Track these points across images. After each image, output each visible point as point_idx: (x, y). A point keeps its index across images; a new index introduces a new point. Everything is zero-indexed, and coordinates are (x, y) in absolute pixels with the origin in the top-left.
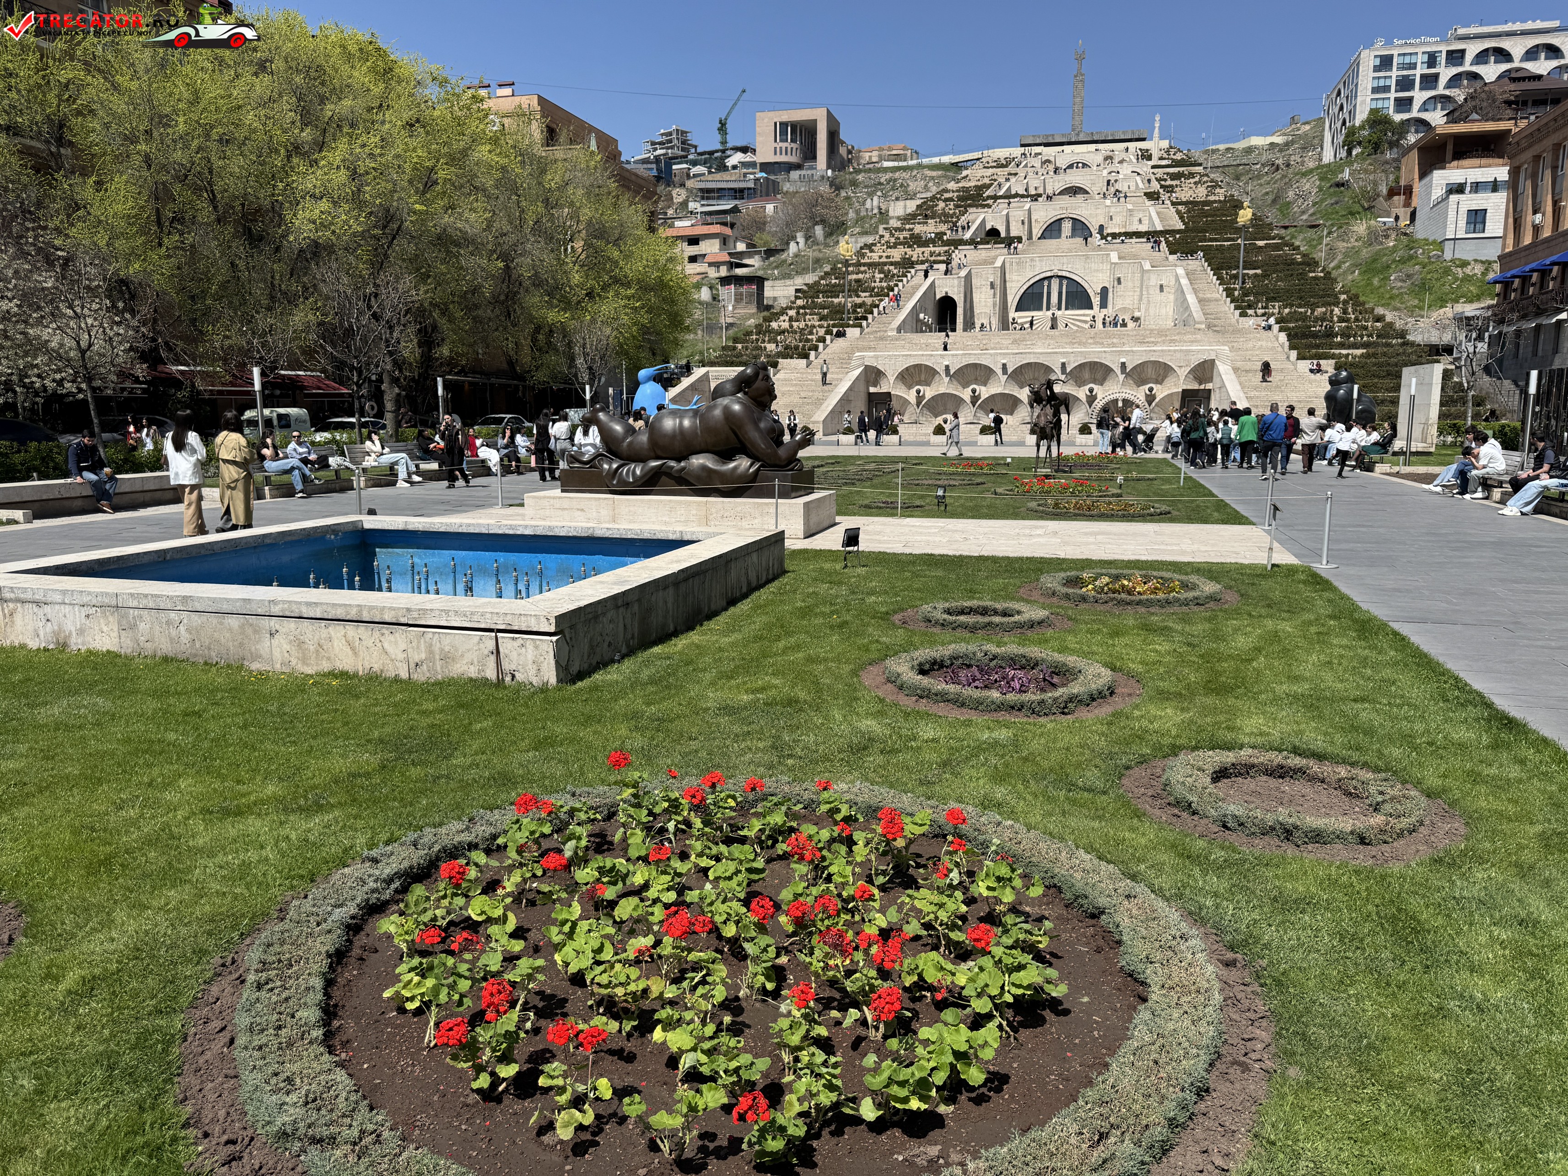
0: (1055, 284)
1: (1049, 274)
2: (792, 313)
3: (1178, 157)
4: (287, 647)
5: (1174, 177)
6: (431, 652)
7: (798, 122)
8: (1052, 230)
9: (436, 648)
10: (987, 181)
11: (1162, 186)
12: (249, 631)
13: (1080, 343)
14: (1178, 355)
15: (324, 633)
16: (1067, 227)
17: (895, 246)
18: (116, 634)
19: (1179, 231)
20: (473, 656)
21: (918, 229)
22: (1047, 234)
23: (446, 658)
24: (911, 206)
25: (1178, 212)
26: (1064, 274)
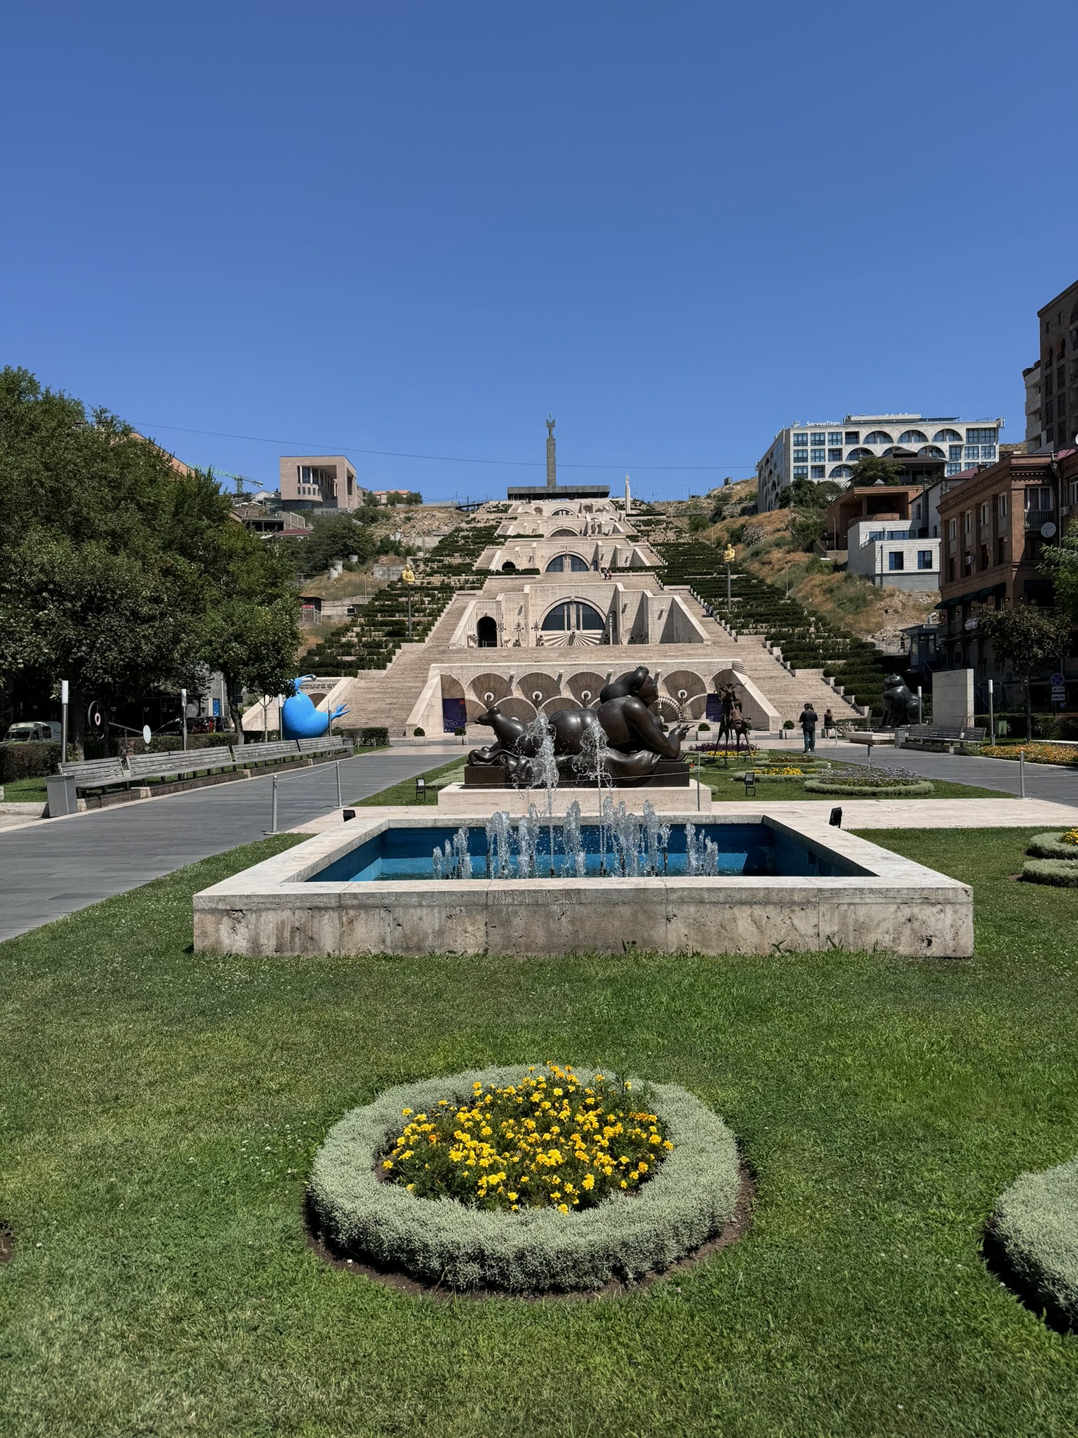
0: (573, 609)
1: (568, 600)
2: (357, 629)
3: (644, 507)
4: (684, 931)
5: (647, 523)
6: (844, 924)
7: (319, 467)
8: (556, 564)
9: (851, 921)
10: (495, 524)
11: (639, 531)
12: (641, 917)
13: (616, 657)
14: (702, 666)
15: (728, 913)
16: (567, 562)
17: (430, 575)
18: (482, 933)
19: (665, 567)
20: (889, 925)
21: (447, 560)
22: (552, 567)
23: (861, 928)
24: (433, 542)
25: (659, 552)
26: (580, 600)
